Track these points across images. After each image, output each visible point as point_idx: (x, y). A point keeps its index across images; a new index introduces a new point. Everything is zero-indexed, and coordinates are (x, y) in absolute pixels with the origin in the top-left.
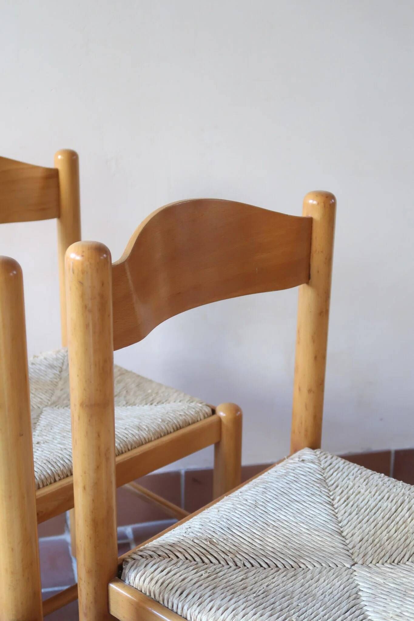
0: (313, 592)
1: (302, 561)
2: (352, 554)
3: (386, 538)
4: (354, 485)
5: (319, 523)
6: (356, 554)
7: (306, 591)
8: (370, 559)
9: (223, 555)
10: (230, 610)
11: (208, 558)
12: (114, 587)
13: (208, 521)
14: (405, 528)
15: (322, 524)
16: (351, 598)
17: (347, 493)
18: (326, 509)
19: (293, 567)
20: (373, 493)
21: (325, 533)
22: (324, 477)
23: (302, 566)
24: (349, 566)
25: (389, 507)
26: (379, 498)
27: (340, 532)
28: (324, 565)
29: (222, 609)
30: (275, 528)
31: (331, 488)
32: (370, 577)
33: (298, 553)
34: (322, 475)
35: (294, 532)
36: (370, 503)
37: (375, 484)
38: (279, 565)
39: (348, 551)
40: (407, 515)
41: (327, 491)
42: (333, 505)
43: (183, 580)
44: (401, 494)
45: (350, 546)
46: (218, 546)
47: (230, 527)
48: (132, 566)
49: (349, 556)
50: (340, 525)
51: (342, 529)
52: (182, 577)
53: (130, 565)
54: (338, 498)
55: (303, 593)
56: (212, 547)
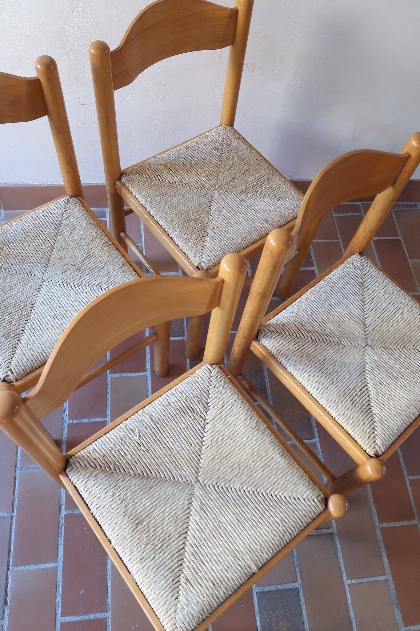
0: (345, 362)
1: (343, 339)
2: (367, 338)
3: (386, 330)
4: (378, 290)
5: (355, 315)
6: (369, 339)
7: (342, 361)
8: (375, 343)
9: (307, 333)
10: (307, 372)
11: (299, 335)
12: (254, 343)
13: (301, 308)
14: (397, 325)
15: (356, 316)
16: (362, 368)
17: (373, 295)
18: (360, 305)
19: (338, 343)
20: (386, 298)
21: (357, 323)
22: (363, 281)
23: (342, 342)
24: (364, 346)
25: (392, 310)
26: (388, 303)
27: (364, 321)
28: (352, 344)
29: (304, 371)
30: (333, 316)
31: (365, 290)
32: (373, 356)
33: (342, 335)
34: (362, 279)
35: (342, 320)
36: (383, 305)
37: (388, 292)
38: (331, 341)
39: (365, 336)
40: (400, 317)
41: (363, 291)
42: (364, 302)
43: (288, 349)
44: (400, 302)
45: (367, 333)
46: (305, 327)
47: (311, 314)
48: (264, 336)
49: (365, 339)
50: (365, 316)
51: (365, 320)
52: (287, 348)
53: (263, 334)
54: (368, 298)
55: (341, 362)
56: (302, 327)
